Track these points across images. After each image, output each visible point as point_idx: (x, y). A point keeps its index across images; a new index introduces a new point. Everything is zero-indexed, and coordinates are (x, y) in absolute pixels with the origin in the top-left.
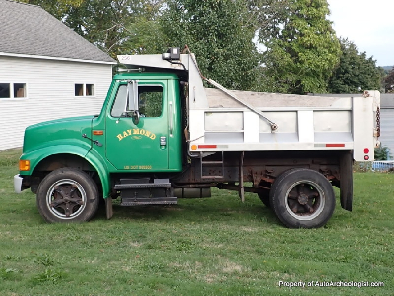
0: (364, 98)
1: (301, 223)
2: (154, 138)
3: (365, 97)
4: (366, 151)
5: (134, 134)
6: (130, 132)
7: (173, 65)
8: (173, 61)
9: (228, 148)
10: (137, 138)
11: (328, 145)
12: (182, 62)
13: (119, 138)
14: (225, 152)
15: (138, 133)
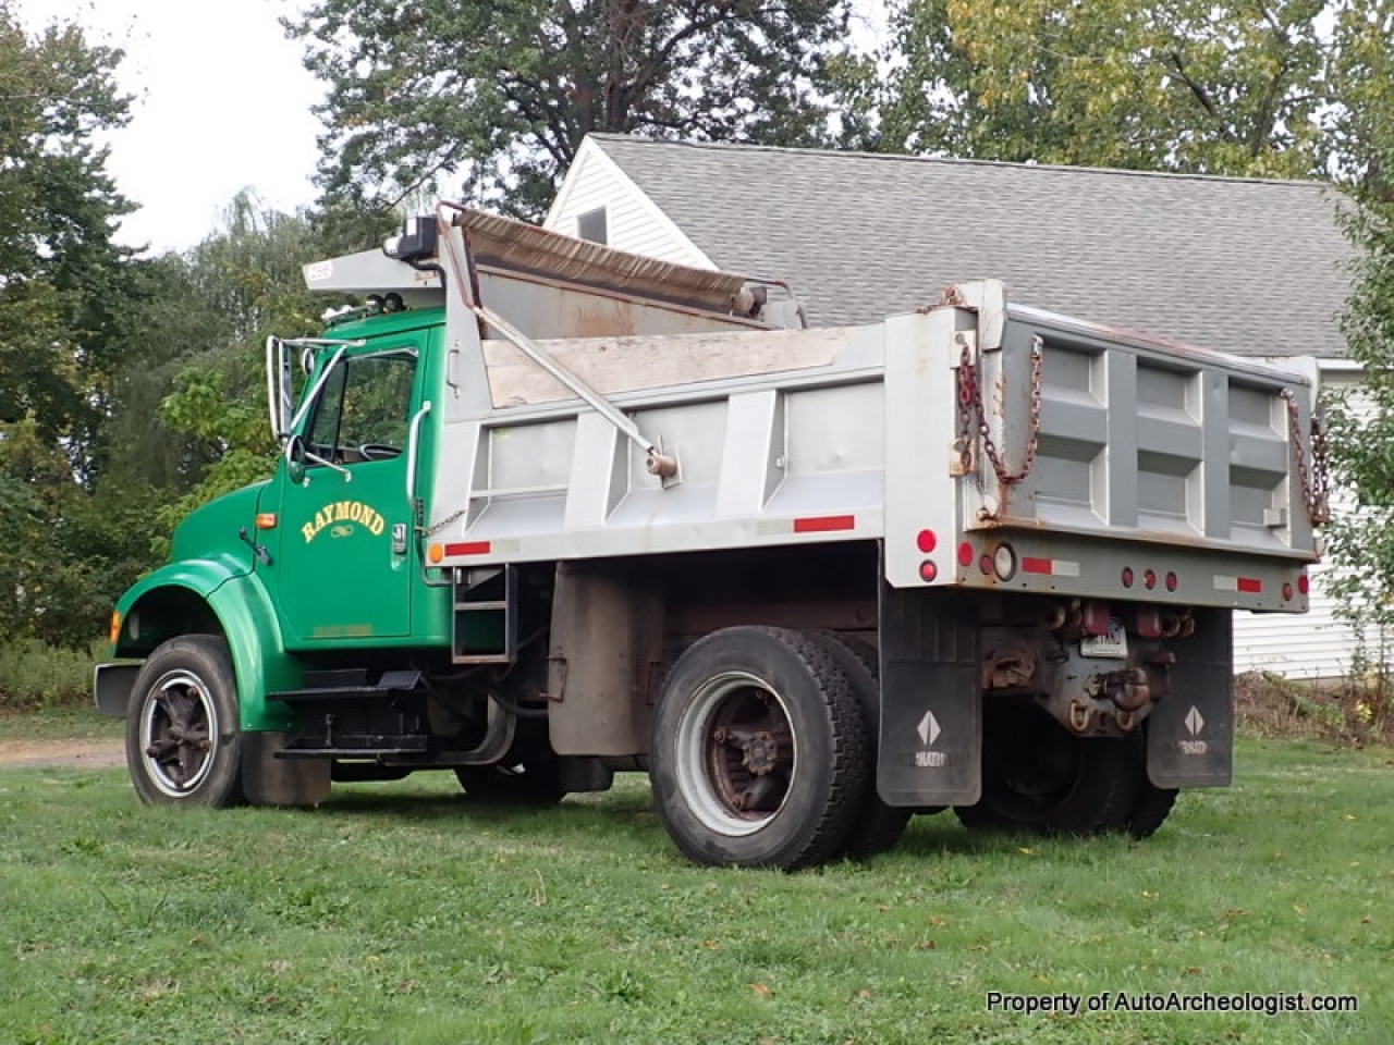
0: (922, 315)
1: (720, 843)
2: (377, 533)
3: (925, 312)
4: (926, 541)
5: (337, 518)
6: (329, 514)
7: (423, 274)
8: (423, 263)
9: (518, 550)
10: (342, 531)
11: (802, 525)
12: (442, 265)
13: (306, 533)
14: (511, 564)
15: (347, 517)
